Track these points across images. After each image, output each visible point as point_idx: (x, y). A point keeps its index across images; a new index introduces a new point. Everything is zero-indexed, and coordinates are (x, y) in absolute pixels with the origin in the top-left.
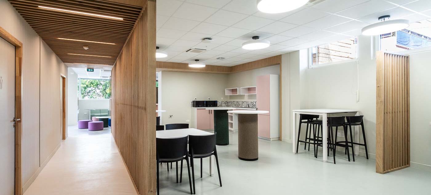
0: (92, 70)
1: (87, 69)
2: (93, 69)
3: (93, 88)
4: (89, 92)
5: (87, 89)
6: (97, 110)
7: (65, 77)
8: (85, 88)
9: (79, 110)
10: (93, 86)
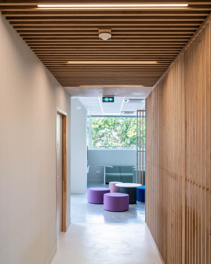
0: (111, 99)
1: (103, 98)
2: (113, 98)
3: (108, 130)
4: (103, 136)
5: (99, 132)
6: (115, 167)
7: (65, 113)
8: (97, 130)
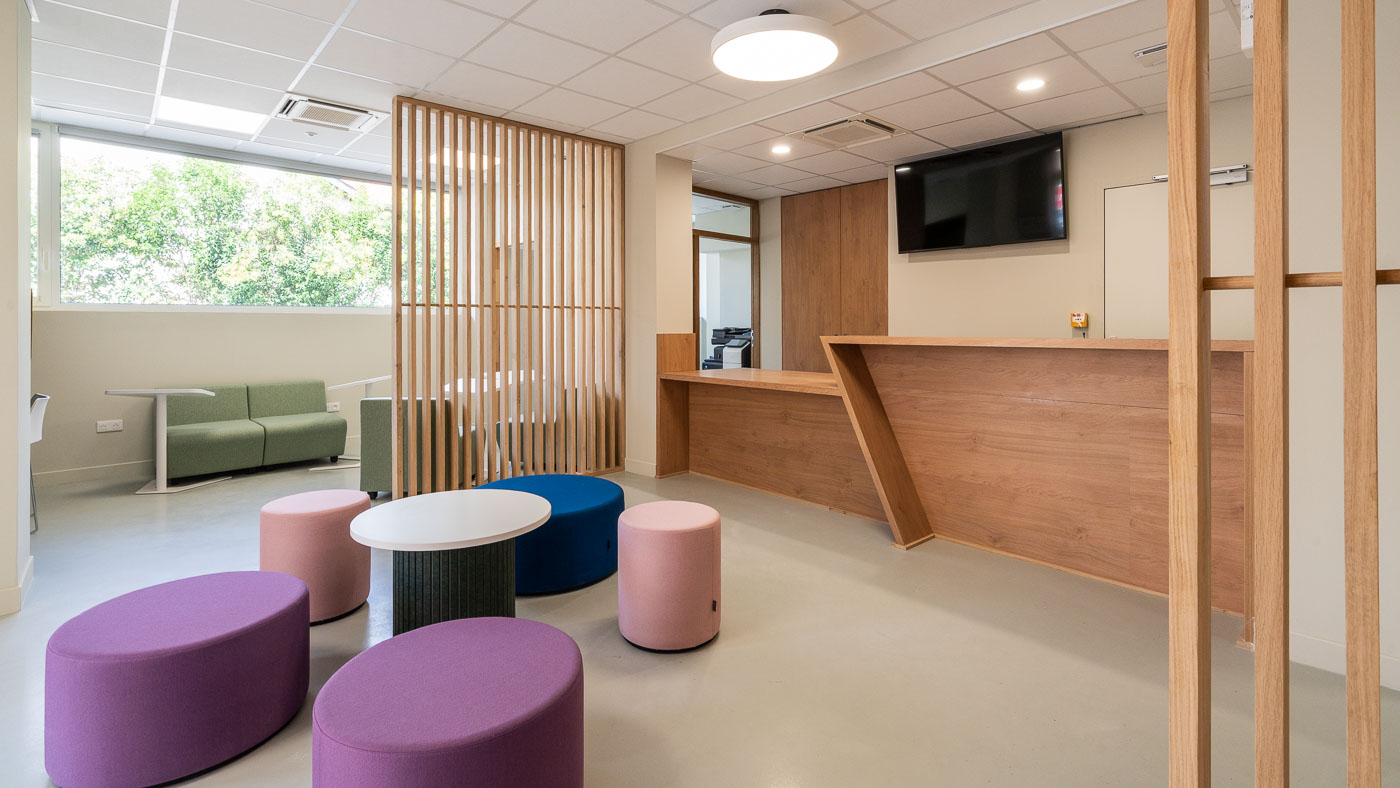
6: (224, 393)
9: (42, 405)
10: (132, 244)
